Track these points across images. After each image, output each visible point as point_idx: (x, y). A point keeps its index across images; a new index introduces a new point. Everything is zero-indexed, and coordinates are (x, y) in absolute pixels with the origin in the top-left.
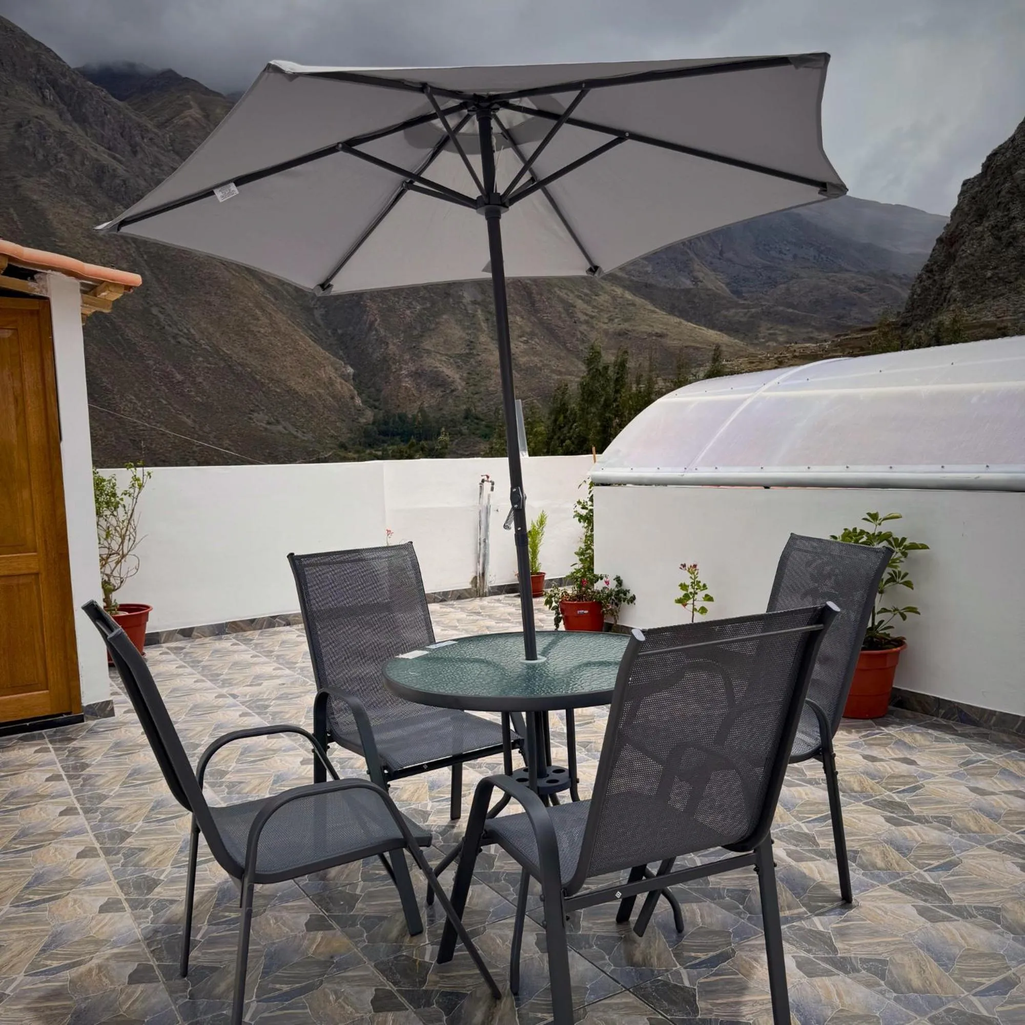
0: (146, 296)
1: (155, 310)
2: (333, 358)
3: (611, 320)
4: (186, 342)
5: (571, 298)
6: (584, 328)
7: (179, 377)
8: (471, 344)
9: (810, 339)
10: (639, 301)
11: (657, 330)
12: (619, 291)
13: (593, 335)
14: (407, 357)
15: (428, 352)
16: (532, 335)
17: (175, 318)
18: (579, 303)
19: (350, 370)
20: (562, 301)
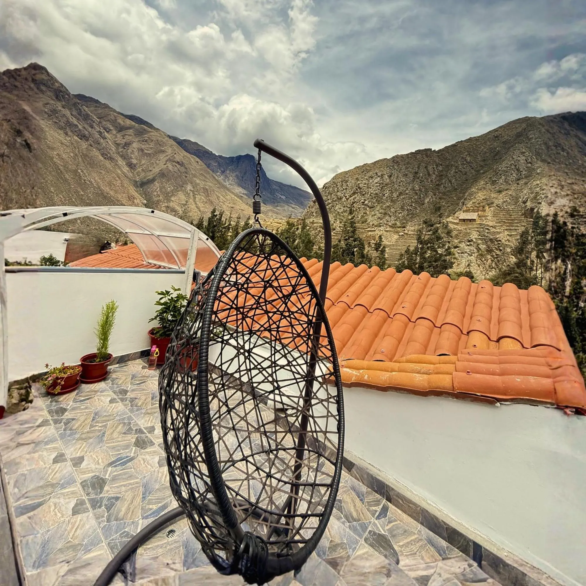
0: (78, 166)
1: (79, 171)
2: (140, 197)
3: (230, 203)
4: (88, 182)
5: (219, 195)
6: (222, 203)
7: (82, 193)
8: (187, 202)
9: (281, 219)
10: (238, 200)
11: (242, 208)
12: (233, 196)
13: (224, 206)
14: (166, 201)
15: (173, 201)
16: (206, 202)
17: (87, 174)
18: (221, 197)
19: (145, 202)
20: (217, 195)
